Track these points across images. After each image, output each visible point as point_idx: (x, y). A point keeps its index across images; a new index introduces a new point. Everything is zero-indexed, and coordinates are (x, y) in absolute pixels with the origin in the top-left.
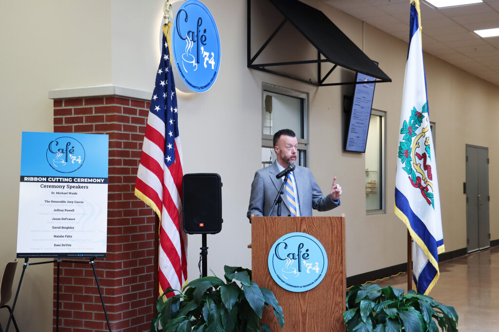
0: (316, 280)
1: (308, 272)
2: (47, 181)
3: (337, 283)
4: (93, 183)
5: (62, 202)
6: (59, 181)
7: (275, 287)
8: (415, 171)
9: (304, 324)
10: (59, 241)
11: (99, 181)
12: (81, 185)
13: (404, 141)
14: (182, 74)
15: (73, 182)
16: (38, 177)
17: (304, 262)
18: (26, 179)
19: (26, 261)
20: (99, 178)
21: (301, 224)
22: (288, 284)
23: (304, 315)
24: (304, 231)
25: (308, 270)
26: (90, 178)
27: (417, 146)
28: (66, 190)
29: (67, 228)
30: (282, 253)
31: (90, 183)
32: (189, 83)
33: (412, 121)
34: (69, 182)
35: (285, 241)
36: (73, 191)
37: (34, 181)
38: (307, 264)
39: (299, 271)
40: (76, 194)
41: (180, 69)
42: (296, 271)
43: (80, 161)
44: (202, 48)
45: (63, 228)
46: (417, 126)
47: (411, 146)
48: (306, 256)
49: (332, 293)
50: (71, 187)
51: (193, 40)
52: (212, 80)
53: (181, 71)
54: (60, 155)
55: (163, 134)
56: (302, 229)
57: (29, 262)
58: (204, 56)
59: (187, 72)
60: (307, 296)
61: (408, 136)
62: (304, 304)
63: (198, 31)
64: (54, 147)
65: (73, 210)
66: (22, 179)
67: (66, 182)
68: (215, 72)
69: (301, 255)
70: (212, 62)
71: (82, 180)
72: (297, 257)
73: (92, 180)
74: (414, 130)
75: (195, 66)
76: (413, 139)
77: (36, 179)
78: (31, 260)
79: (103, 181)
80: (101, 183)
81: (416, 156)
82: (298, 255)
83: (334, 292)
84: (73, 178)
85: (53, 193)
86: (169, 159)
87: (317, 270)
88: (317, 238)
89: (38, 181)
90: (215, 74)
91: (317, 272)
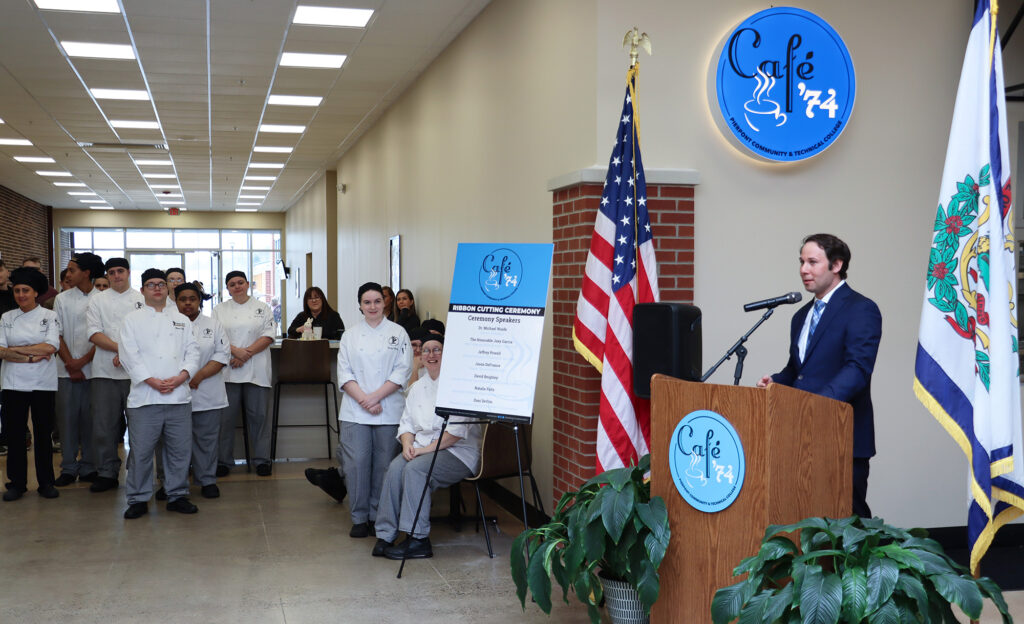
0: (729, 495)
1: (719, 480)
2: (476, 312)
3: (757, 505)
4: (527, 314)
5: (488, 341)
6: (489, 312)
7: (679, 498)
8: (966, 305)
9: (714, 567)
10: (480, 395)
11: (533, 311)
12: (512, 317)
13: (935, 246)
14: (743, 135)
15: (504, 313)
16: (467, 305)
17: (713, 462)
18: (455, 308)
19: (446, 419)
20: (534, 308)
21: (712, 396)
22: (692, 497)
23: (714, 551)
24: (716, 410)
25: (718, 478)
26: (524, 308)
27: (972, 254)
28: (495, 324)
29: (491, 378)
30: (688, 443)
31: (523, 314)
32: (762, 148)
33: (962, 204)
34: (499, 313)
35: (690, 424)
36: (503, 325)
37: (462, 311)
38: (718, 467)
39: (708, 477)
40: (505, 329)
41: (738, 128)
42: (702, 477)
43: (515, 282)
44: (802, 86)
45: (486, 377)
46: (973, 213)
47: (957, 255)
48: (716, 453)
49: (751, 521)
50: (501, 321)
51: (774, 75)
52: (829, 136)
53: (740, 131)
54: (494, 274)
55: (611, 241)
56: (714, 407)
57: (449, 421)
58: (805, 99)
59: (757, 130)
60: (718, 521)
61: (946, 235)
62: (715, 533)
63: (789, 58)
64: (489, 265)
65: (499, 353)
66: (451, 310)
67: (496, 313)
68: (840, 123)
69: (710, 452)
70: (831, 107)
71: (515, 310)
72: (704, 452)
73: (526, 309)
74: (965, 223)
75: (781, 118)
76: (963, 240)
77: (465, 308)
78: (452, 418)
79: (538, 311)
80: (536, 315)
81: (969, 275)
82: (707, 449)
83: (753, 519)
84: (505, 307)
85: (480, 328)
86: (616, 279)
87: (730, 477)
88: (732, 423)
89: (467, 311)
90: (839, 125)
91: (730, 481)
